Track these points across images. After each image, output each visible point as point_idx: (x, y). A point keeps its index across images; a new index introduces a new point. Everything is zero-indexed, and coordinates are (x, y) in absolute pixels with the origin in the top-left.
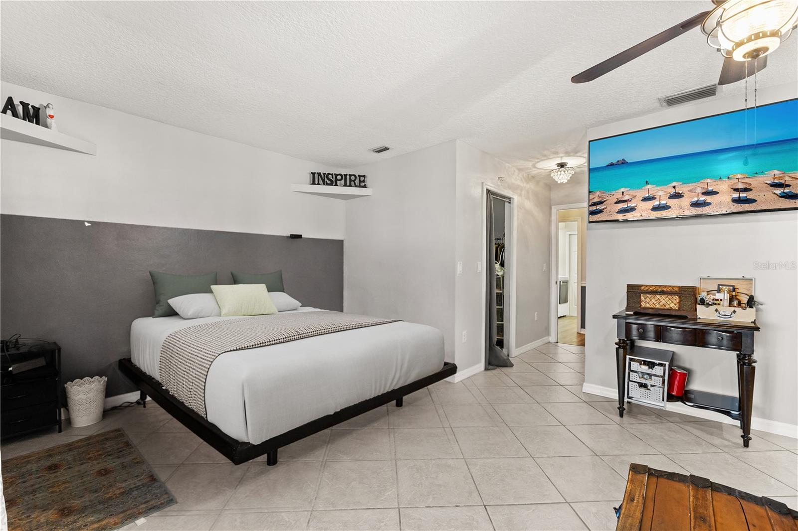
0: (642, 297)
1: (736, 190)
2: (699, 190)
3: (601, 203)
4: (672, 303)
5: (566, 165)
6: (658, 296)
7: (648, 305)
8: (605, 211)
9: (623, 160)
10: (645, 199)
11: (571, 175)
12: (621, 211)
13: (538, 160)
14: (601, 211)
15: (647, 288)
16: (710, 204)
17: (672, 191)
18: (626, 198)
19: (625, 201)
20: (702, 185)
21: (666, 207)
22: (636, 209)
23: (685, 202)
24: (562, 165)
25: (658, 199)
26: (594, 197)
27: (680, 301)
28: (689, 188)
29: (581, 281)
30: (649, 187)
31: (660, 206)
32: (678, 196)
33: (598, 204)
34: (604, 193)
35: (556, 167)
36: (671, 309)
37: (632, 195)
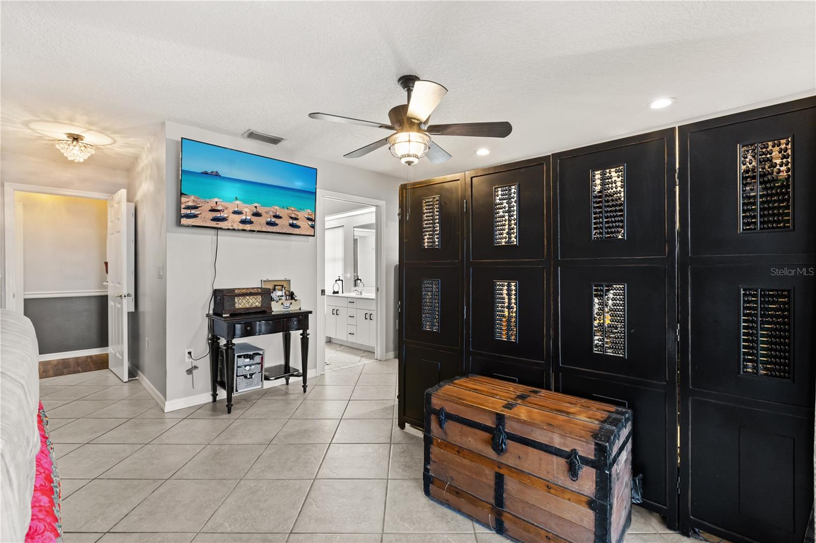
0: (236, 300)
1: (291, 218)
2: (271, 214)
3: (195, 208)
4: (255, 302)
5: (83, 140)
6: (248, 297)
7: (240, 306)
8: (199, 216)
9: (217, 172)
10: (235, 212)
11: (89, 155)
12: (215, 219)
13: (36, 118)
14: (195, 216)
15: (239, 291)
16: (277, 225)
17: (255, 210)
18: (220, 208)
19: (218, 211)
20: (272, 210)
21: (251, 222)
22: (227, 220)
23: (263, 220)
24: (76, 138)
25: (245, 214)
26: (188, 200)
27: (262, 300)
28: (266, 210)
29: (25, 290)
30: (238, 202)
31: (247, 220)
32: (257, 214)
33: (192, 209)
34: (198, 199)
35: (65, 137)
36: (256, 307)
37: (224, 207)
